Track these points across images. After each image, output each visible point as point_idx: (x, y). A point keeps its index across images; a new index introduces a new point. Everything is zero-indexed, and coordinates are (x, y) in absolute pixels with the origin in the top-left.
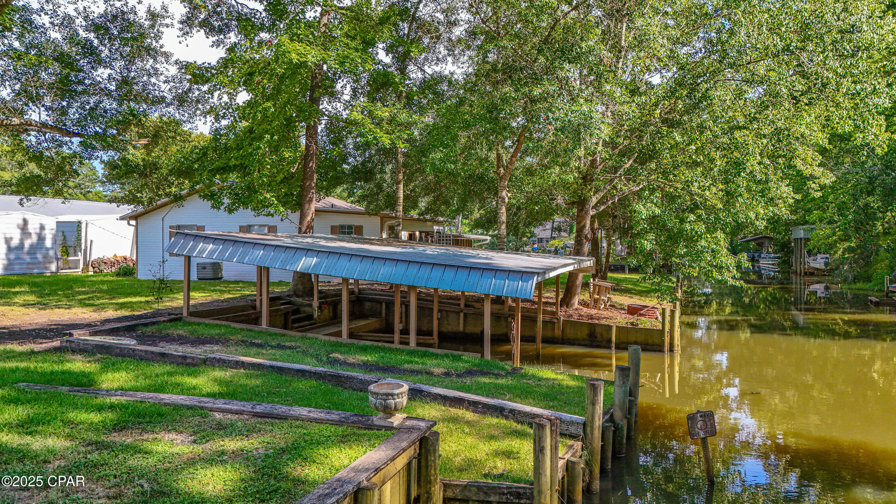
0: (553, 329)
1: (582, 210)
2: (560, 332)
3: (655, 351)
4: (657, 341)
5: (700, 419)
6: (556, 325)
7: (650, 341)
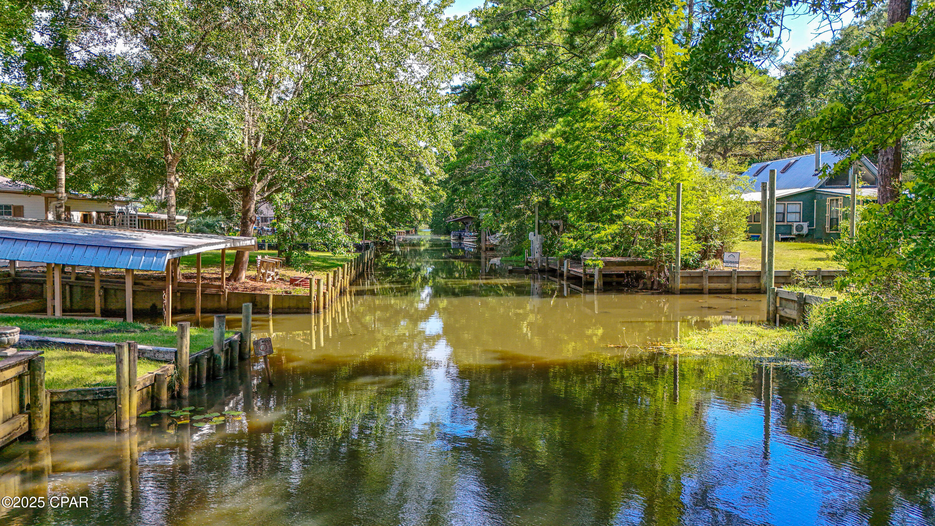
0: (219, 301)
1: (247, 195)
2: (226, 304)
3: (304, 313)
4: (306, 305)
5: (261, 343)
6: (222, 297)
7: (301, 306)
